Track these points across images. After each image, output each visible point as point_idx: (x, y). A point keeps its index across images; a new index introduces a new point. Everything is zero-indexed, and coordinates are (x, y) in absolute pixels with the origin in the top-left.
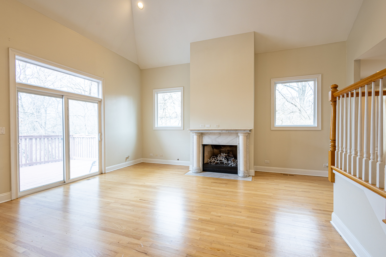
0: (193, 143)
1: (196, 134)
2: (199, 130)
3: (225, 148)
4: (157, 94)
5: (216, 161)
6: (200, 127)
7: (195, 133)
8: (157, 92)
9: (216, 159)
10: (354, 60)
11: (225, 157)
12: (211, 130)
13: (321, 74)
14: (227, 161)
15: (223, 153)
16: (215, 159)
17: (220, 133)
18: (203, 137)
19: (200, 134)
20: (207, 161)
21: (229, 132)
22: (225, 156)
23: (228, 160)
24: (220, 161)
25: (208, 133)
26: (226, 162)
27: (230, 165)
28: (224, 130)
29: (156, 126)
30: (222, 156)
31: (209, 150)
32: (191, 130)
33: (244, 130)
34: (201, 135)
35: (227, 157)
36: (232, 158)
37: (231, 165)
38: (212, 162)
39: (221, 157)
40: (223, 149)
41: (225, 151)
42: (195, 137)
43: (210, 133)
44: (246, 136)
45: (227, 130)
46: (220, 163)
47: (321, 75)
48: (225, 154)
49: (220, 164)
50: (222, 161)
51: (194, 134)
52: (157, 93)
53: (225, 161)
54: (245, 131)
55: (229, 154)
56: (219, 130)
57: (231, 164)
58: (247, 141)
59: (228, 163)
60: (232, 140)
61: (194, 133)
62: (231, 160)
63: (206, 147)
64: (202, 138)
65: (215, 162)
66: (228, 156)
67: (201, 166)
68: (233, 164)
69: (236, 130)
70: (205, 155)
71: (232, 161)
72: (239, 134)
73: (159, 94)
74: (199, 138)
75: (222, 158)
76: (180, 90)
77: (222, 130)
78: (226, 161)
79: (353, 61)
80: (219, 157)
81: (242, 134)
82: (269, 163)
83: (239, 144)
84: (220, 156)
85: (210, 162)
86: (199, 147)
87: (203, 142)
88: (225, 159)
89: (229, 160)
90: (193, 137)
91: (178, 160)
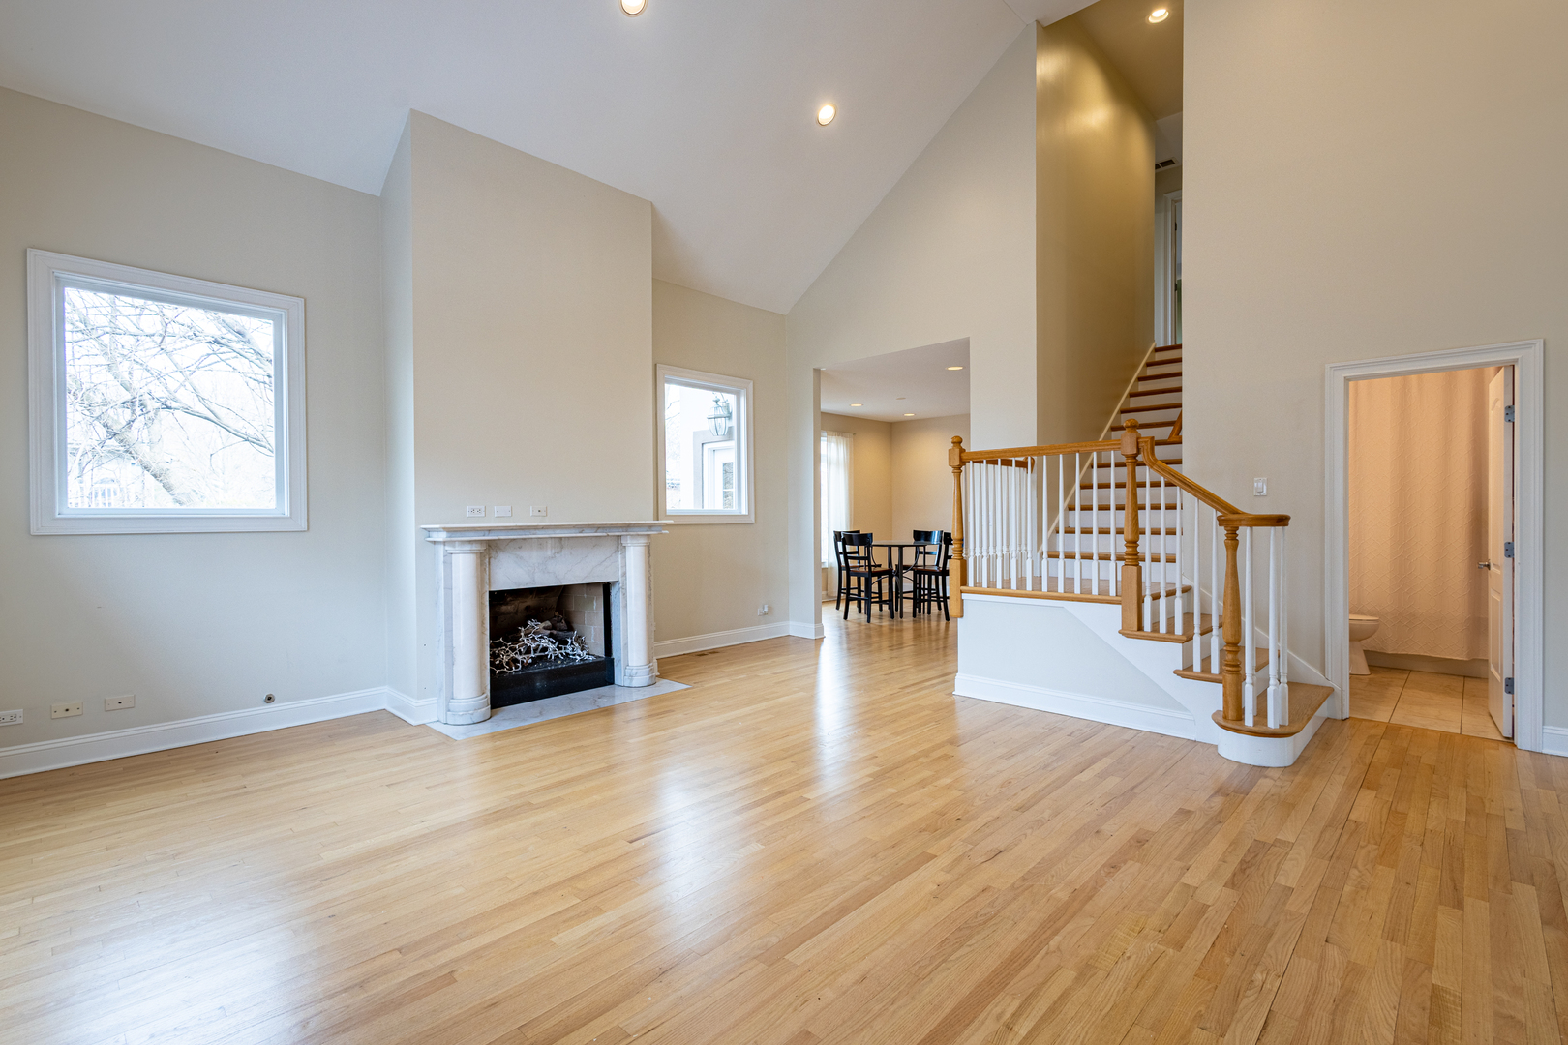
1: (468, 547)
3: (516, 602)
7: (470, 542)
13: (752, 382)
17: (561, 538)
18: (492, 560)
19: (483, 548)
22: (545, 628)
23: (561, 643)
25: (514, 539)
27: (576, 659)
30: (536, 633)
34: (489, 549)
35: (555, 632)
37: (581, 661)
39: (531, 635)
40: (509, 607)
41: (531, 610)
42: (464, 564)
43: (524, 539)
45: (598, 528)
46: (530, 661)
47: (751, 385)
54: (653, 529)
55: (553, 621)
56: (575, 527)
57: (579, 654)
59: (562, 654)
64: (490, 563)
72: (628, 542)
75: (537, 638)
79: (812, 372)
83: (625, 574)
84: (526, 635)
86: (479, 607)
87: (493, 580)
91: (270, 699)
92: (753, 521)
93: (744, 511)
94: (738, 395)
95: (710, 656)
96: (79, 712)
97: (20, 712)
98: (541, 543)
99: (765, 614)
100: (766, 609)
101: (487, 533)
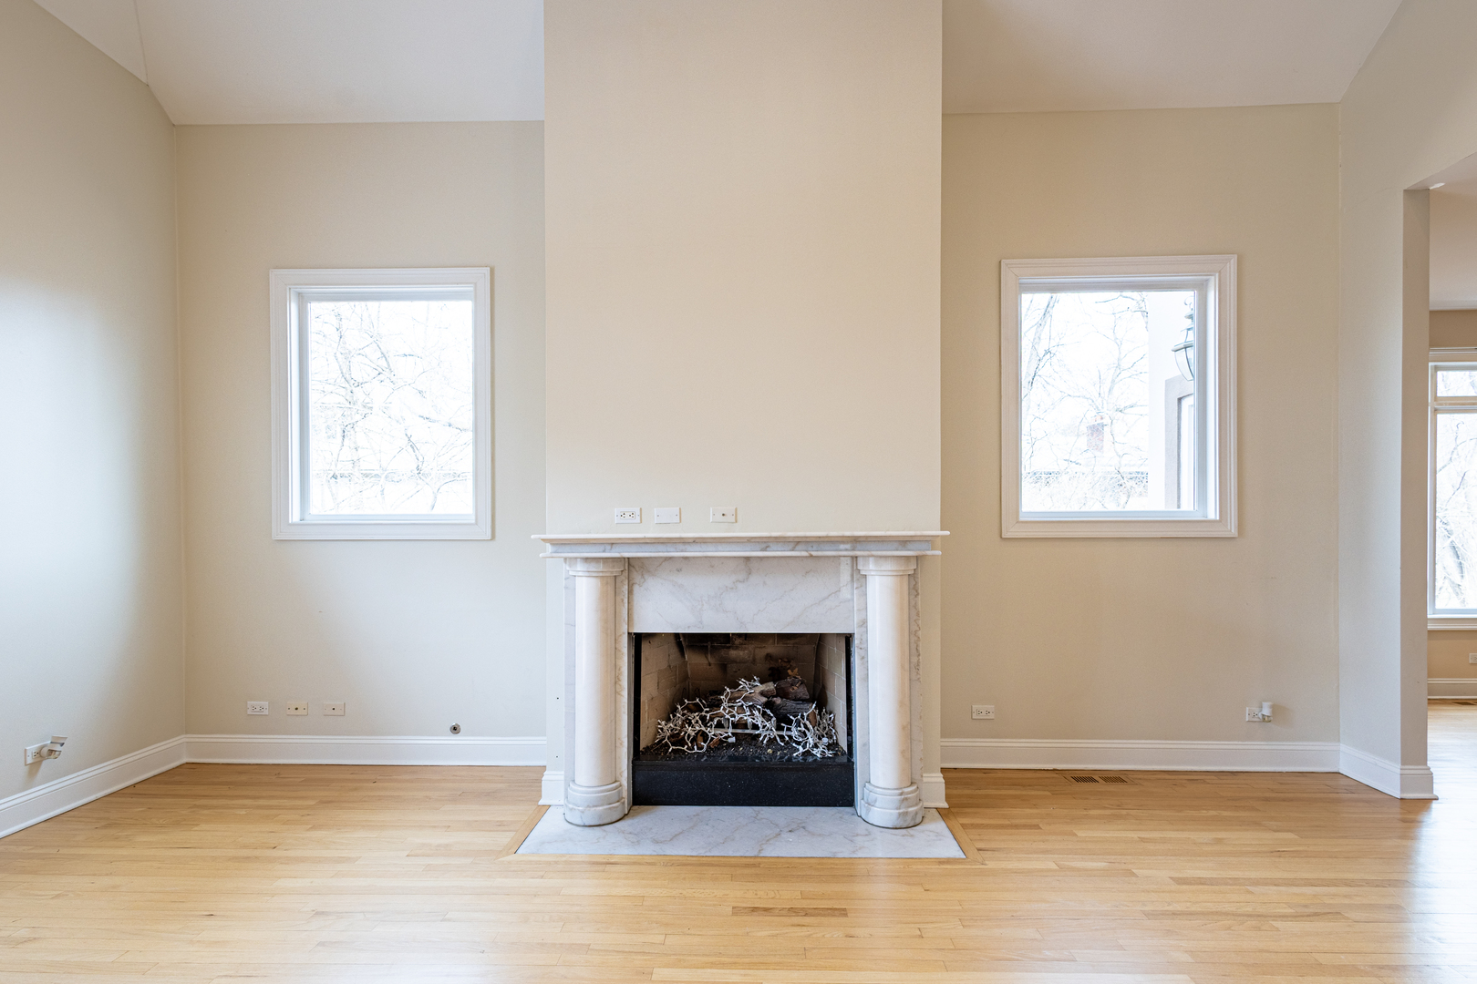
0: (571, 625)
1: (593, 567)
2: (612, 543)
4: (303, 300)
5: (711, 732)
6: (617, 520)
7: (586, 559)
8: (305, 290)
9: (712, 719)
10: (1405, 191)
11: (767, 705)
12: (695, 541)
13: (1236, 256)
14: (779, 728)
15: (749, 679)
16: (703, 719)
17: (748, 559)
18: (636, 588)
19: (617, 570)
20: (652, 730)
21: (814, 553)
22: (762, 694)
23: (783, 720)
24: (735, 726)
25: (671, 558)
26: (775, 733)
27: (801, 750)
28: (778, 540)
29: (295, 516)
30: (745, 699)
31: (664, 665)
32: (559, 544)
33: (904, 542)
34: (625, 570)
35: (778, 701)
36: (806, 706)
37: (807, 753)
38: (689, 736)
39: (740, 702)
41: (754, 661)
42: (586, 590)
43: (686, 558)
44: (906, 578)
45: (797, 542)
46: (732, 740)
47: (1233, 260)
48: (762, 683)
49: (733, 745)
50: (745, 726)
51: (580, 567)
52: (300, 295)
53: (767, 729)
54: (910, 546)
55: (783, 684)
56: (750, 540)
57: (809, 742)
58: (913, 603)
59: (782, 737)
60: (824, 599)
61: (576, 558)
62: (802, 716)
63: (646, 649)
64: (630, 592)
65: (705, 736)
66: (781, 693)
67: (625, 774)
68: (816, 746)
69: (856, 541)
70: (644, 698)
71: (805, 725)
72: (869, 568)
73: (315, 308)
74: (610, 589)
75: (745, 707)
76: (471, 288)
77: (765, 542)
78: (771, 724)
79: (1401, 196)
80: (725, 704)
81: (889, 566)
82: (991, 716)
83: (864, 623)
84: (733, 700)
85: (677, 739)
86: (610, 654)
87: (635, 617)
88: (764, 714)
89: (790, 722)
90: (570, 589)
91: (455, 729)
92: (1234, 531)
93: (1212, 514)
94: (1201, 288)
95: (1102, 787)
96: (304, 712)
97: (265, 704)
98: (710, 564)
99: (1264, 719)
100: (1266, 712)
101: (608, 547)
